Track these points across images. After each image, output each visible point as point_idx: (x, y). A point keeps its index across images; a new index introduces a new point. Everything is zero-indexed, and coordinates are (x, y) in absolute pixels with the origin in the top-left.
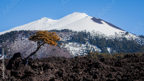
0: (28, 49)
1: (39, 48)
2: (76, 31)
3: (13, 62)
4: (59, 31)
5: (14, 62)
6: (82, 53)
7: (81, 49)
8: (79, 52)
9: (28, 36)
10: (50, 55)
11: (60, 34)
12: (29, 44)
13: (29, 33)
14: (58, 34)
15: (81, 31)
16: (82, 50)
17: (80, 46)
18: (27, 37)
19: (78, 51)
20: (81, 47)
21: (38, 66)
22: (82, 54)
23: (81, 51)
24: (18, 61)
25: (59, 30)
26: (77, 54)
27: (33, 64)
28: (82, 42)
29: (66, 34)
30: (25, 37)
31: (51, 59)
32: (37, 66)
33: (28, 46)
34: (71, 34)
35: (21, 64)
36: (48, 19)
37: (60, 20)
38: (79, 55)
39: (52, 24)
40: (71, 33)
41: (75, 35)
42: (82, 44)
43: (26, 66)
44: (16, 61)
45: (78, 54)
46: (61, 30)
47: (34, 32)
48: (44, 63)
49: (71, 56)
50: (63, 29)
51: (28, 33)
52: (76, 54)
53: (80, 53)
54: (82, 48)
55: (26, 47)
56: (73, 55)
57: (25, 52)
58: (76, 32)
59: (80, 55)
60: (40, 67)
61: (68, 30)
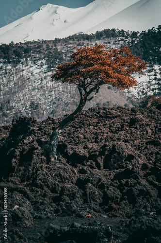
0: (15, 93)
1: (86, 99)
2: (136, 31)
3: (14, 151)
4: (90, 36)
5: (18, 153)
6: (155, 89)
7: (153, 77)
8: (149, 87)
9: (11, 58)
10: (74, 102)
11: (94, 44)
12: (15, 78)
13: (13, 49)
14: (88, 44)
15: (149, 30)
16: (155, 79)
17: (150, 71)
18: (9, 62)
19: (144, 84)
20: (153, 73)
21: (87, 155)
22: (157, 91)
23: (154, 82)
24: (26, 148)
25: (89, 33)
26: (143, 92)
27: (71, 152)
28: (153, 60)
29: (109, 43)
30: (4, 63)
31: (85, 115)
32: (85, 157)
33: (15, 84)
34: (122, 42)
35: (37, 155)
36: (57, 8)
37: (91, 6)
38: (149, 94)
39: (68, 21)
40: (122, 40)
41: (133, 42)
42: (155, 63)
43: (53, 159)
44: (24, 150)
45: (146, 93)
46: (94, 33)
47: (25, 47)
48: (105, 145)
49: (129, 98)
50: (101, 29)
51: (10, 52)
52: (141, 94)
53: (152, 87)
54: (155, 75)
55: (11, 89)
56: (133, 96)
57: (9, 102)
58: (134, 35)
59: (151, 93)
60: (93, 157)
61: (113, 30)
